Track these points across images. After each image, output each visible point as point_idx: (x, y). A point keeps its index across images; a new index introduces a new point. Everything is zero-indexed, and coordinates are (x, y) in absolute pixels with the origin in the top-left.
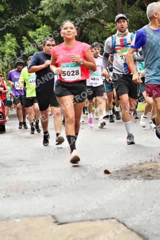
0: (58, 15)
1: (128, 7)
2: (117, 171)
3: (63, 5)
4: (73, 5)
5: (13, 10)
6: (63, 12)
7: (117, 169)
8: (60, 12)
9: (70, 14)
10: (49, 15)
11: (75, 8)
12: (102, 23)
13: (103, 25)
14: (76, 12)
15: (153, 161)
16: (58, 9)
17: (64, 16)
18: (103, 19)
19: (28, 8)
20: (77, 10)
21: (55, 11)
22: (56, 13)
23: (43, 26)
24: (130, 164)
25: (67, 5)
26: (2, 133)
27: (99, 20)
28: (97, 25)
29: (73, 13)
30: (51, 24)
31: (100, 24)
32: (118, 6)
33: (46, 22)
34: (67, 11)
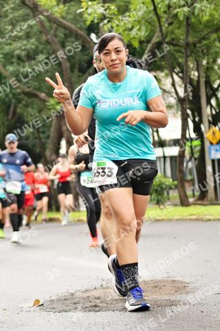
1: (79, 76)
2: (52, 301)
7: (53, 298)
12: (43, 98)
13: (44, 101)
15: (104, 286)
18: (45, 92)
24: (71, 291)
27: (38, 93)
28: (36, 100)
31: (40, 99)
32: (65, 74)
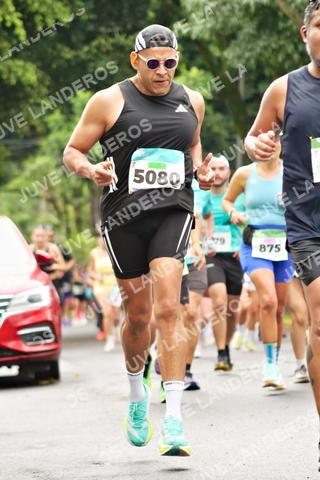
0: (233, 36)
3: (247, 7)
4: (278, 8)
5: (99, 22)
6: (249, 28)
8: (240, 28)
9: (271, 35)
10: (206, 36)
11: (286, 18)
14: (286, 29)
16: (234, 21)
17: (249, 42)
19: (144, 15)
20: (290, 23)
21: (225, 23)
22: (228, 32)
23: (188, 69)
25: (260, 8)
26: (51, 383)
29: (279, 33)
30: (211, 64)
33: (200, 60)
34: (261, 27)
